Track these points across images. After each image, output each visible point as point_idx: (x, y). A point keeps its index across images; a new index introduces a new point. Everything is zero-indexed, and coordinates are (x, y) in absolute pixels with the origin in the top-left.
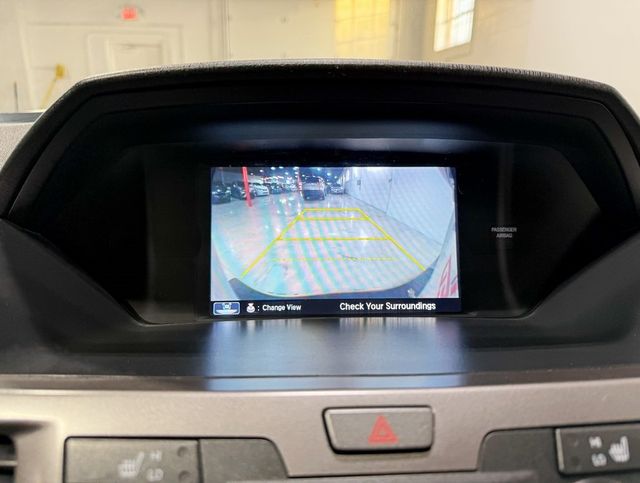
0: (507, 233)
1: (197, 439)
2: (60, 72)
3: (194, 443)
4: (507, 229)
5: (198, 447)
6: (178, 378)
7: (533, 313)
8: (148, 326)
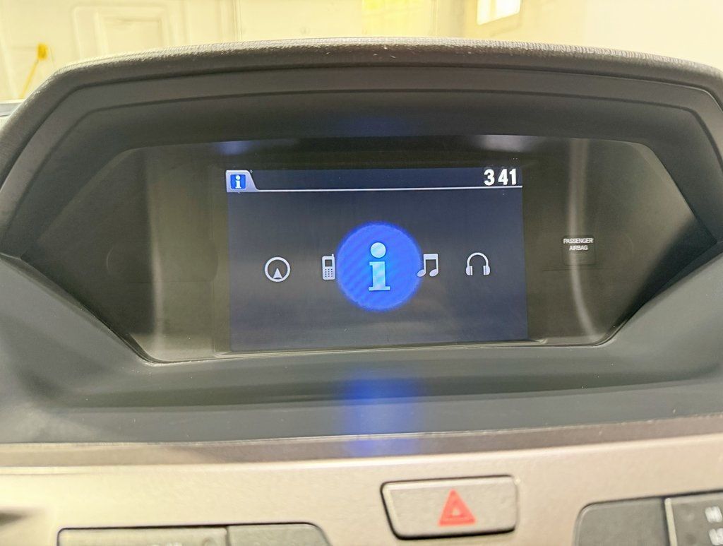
0: (581, 244)
1: (225, 526)
2: (42, 53)
3: (222, 531)
4: (582, 241)
5: (227, 537)
6: (198, 444)
7: (613, 340)
8: (156, 365)
